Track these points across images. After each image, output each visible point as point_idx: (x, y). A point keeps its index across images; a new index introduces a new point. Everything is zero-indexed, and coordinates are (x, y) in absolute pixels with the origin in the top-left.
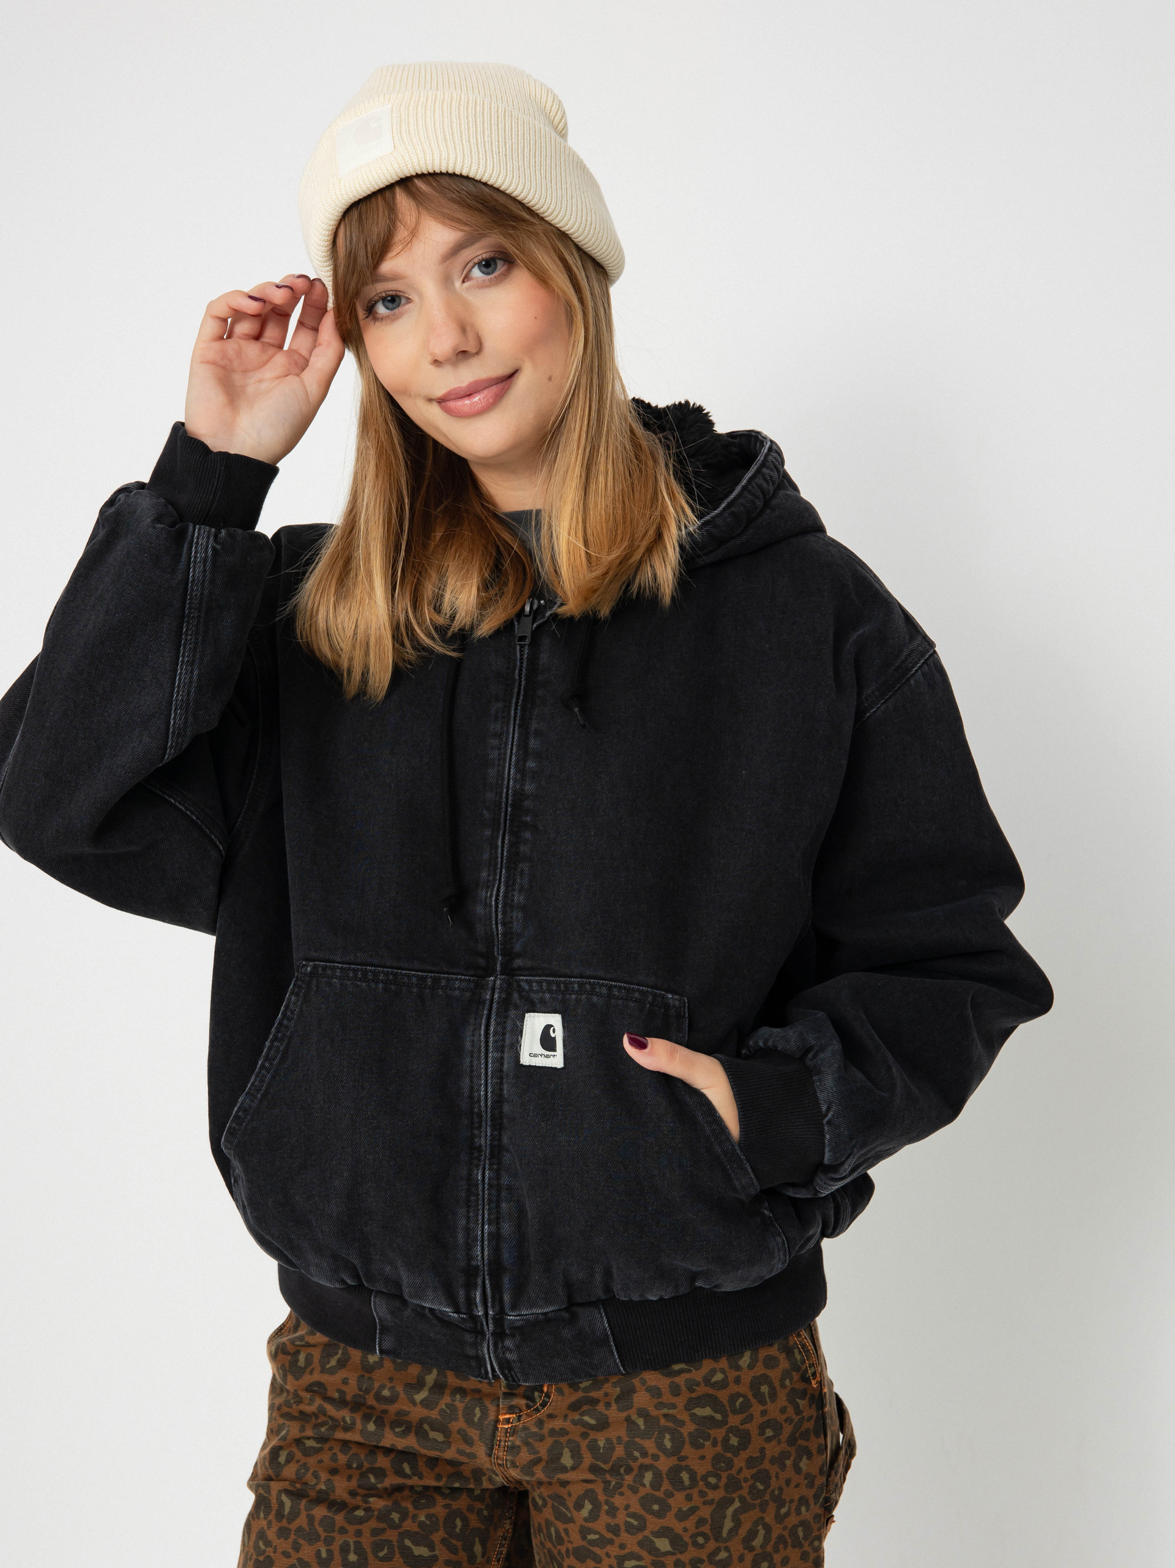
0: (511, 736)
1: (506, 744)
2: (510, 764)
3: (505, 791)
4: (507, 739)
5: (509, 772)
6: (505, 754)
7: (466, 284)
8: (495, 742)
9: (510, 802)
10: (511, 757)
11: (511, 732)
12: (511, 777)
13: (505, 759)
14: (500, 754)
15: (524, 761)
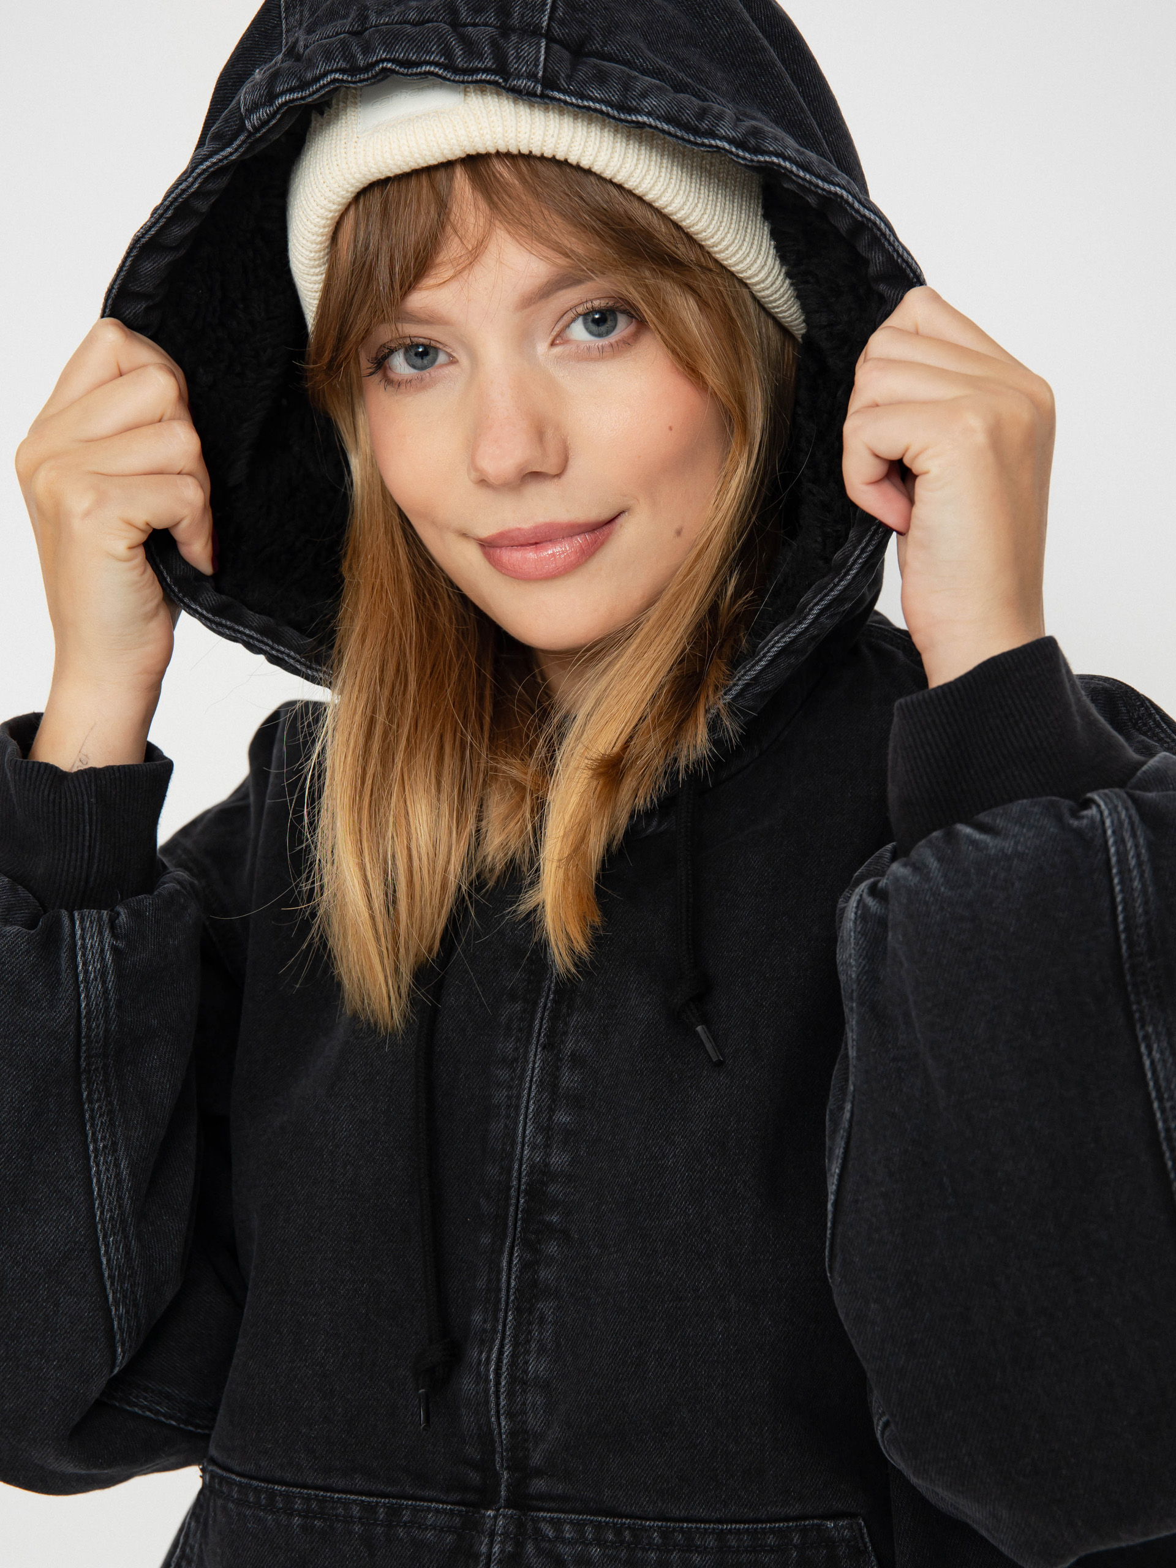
0: (531, 1065)
1: (522, 1078)
2: (526, 1117)
4: (524, 1071)
5: (524, 1130)
6: (519, 1097)
7: (557, 350)
8: (503, 1074)
9: (523, 1187)
10: (528, 1102)
11: (532, 1059)
12: (527, 1139)
13: (518, 1107)
14: (509, 1097)
15: (552, 1110)
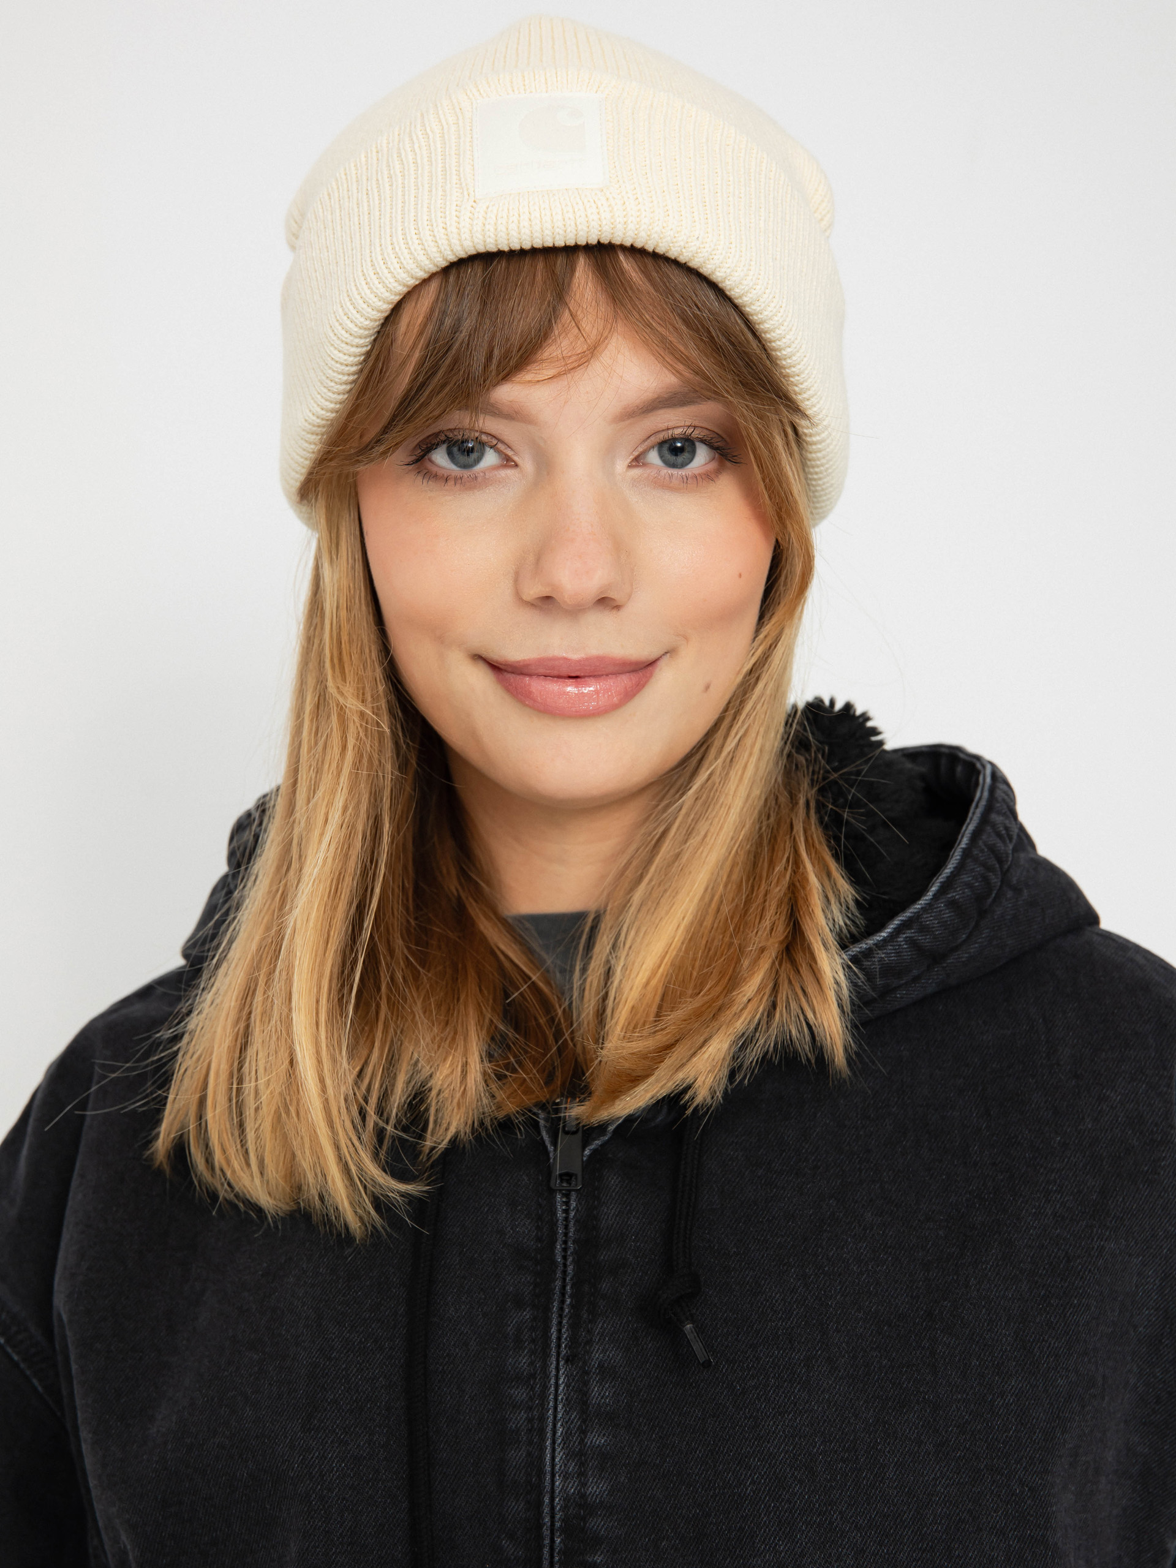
0: (553, 1381)
1: (543, 1397)
2: (554, 1442)
3: (547, 1500)
4: (545, 1387)
5: (553, 1458)
6: (542, 1418)
7: (636, 472)
8: (520, 1394)
9: (558, 1524)
10: (555, 1426)
11: (554, 1373)
12: (557, 1468)
13: (542, 1431)
14: (530, 1420)
15: (584, 1432)
